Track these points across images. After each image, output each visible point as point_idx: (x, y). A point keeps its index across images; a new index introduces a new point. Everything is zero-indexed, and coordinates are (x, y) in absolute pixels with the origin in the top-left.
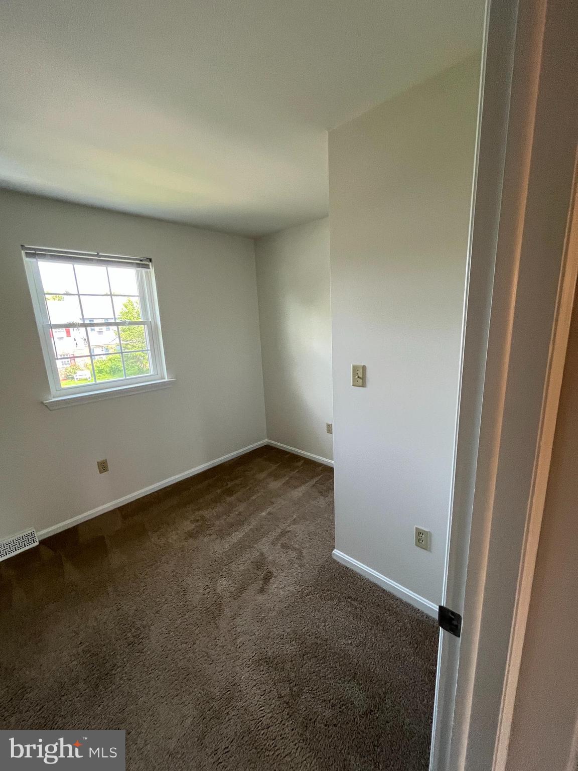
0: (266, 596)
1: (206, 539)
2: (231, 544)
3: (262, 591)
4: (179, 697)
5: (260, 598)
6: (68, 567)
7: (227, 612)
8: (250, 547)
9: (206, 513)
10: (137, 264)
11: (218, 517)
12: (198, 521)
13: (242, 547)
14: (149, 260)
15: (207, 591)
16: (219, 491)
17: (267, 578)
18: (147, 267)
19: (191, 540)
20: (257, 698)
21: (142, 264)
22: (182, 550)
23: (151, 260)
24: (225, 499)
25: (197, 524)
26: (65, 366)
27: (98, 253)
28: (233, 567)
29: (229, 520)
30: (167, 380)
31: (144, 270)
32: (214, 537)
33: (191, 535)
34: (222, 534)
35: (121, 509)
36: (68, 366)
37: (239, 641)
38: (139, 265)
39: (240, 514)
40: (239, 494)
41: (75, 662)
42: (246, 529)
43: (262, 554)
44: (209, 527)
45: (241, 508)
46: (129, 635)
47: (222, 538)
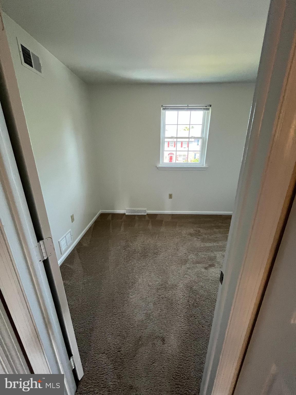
0: (206, 271)
1: (195, 239)
2: (205, 246)
3: (206, 268)
4: (158, 275)
5: (203, 270)
6: (150, 224)
7: (188, 265)
8: (212, 251)
9: (202, 231)
10: (204, 108)
11: (205, 234)
12: (197, 231)
13: (208, 249)
14: (210, 106)
15: (185, 255)
16: (213, 225)
17: (212, 266)
18: (208, 109)
19: (189, 236)
20: (180, 295)
21: (206, 108)
22: (185, 237)
23: (211, 106)
24: (214, 229)
25: (196, 232)
26: (183, 160)
27: (188, 105)
28: (200, 254)
29: (210, 237)
30: (204, 166)
31: (207, 111)
32: (200, 240)
33: (191, 234)
34: (203, 240)
35: (173, 215)
36: (185, 160)
37: (185, 276)
38: (204, 109)
39: (216, 237)
40: (222, 230)
41: (140, 248)
42: (215, 244)
43: (215, 257)
44: (200, 235)
45: (219, 235)
46: (155, 251)
47: (202, 242)
